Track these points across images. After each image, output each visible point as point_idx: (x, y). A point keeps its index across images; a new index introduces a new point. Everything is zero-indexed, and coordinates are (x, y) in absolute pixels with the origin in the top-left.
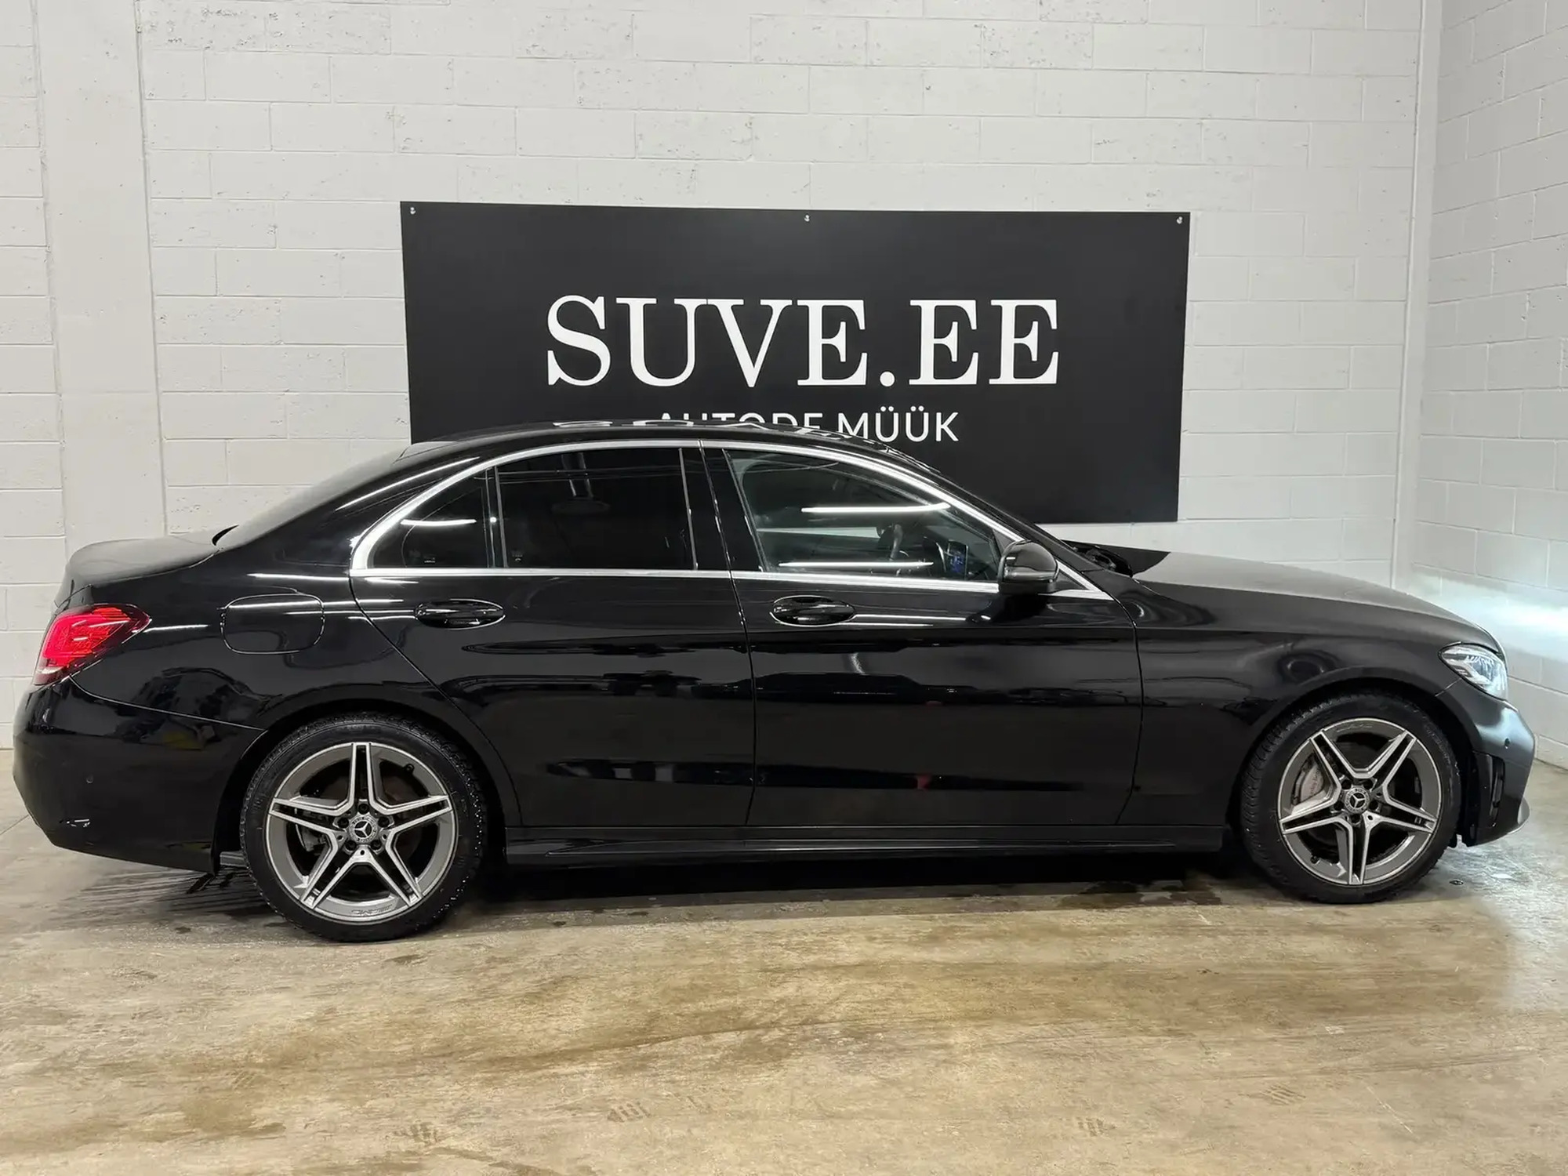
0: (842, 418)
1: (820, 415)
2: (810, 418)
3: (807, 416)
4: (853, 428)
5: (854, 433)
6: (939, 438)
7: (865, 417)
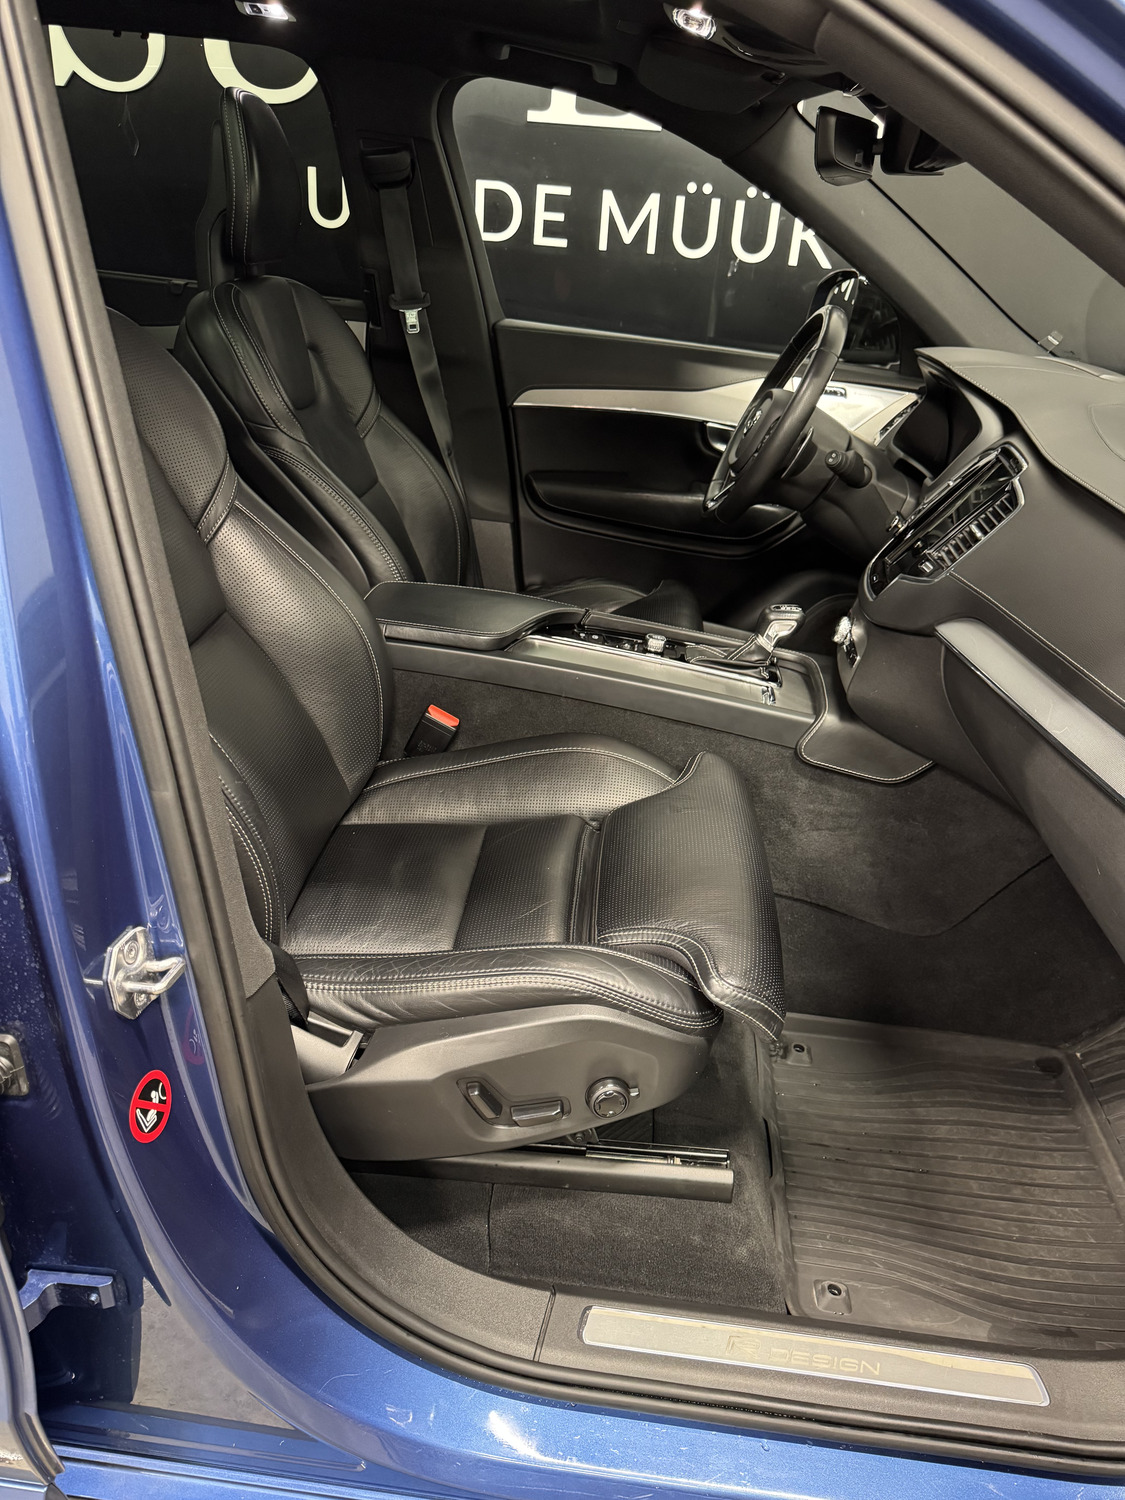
0: (609, 200)
1: (566, 191)
2: (548, 196)
3: (543, 190)
4: (629, 224)
5: (628, 236)
6: (793, 261)
7: (653, 203)
